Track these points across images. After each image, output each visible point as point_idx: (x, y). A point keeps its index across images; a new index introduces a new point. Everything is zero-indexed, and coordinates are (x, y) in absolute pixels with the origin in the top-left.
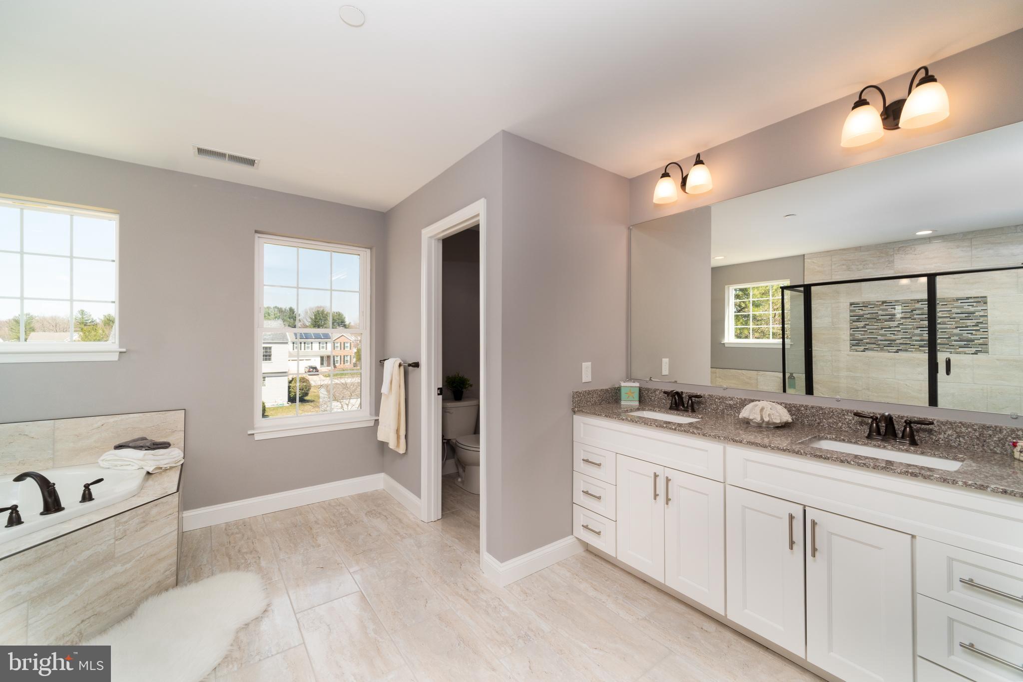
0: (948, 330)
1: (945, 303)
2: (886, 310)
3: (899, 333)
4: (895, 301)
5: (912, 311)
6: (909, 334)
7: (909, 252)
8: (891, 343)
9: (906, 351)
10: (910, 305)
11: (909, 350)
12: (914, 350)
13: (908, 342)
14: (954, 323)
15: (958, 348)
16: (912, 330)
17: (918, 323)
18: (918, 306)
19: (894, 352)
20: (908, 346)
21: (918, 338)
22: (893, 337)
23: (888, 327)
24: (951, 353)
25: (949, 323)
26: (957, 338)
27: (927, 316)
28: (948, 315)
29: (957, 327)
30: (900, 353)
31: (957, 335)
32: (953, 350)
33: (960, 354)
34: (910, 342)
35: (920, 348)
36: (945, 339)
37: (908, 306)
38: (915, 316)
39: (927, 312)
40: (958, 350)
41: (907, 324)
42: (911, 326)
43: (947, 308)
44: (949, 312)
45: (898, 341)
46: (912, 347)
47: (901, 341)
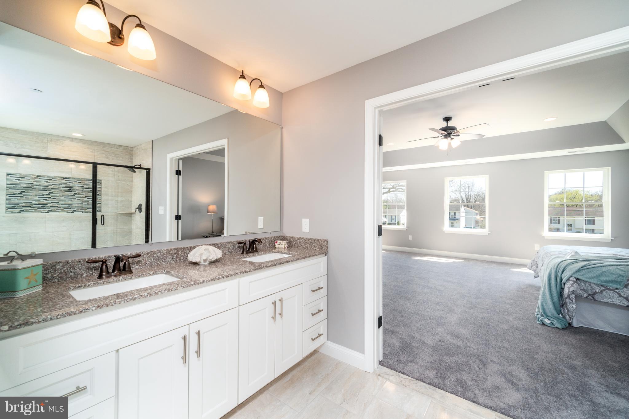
0: (81, 198)
1: (80, 182)
2: (40, 182)
3: (50, 199)
4: (47, 176)
5: (59, 184)
6: (57, 200)
7: (58, 144)
8: (44, 206)
9: (55, 211)
10: (58, 180)
11: (57, 211)
12: (60, 211)
13: (56, 206)
14: (85, 194)
15: (86, 209)
16: (59, 198)
17: (63, 193)
18: (63, 182)
19: (46, 213)
20: (55, 209)
21: (63, 203)
22: (45, 202)
23: (41, 194)
24: (83, 213)
25: (82, 194)
26: (86, 203)
27: (91, 190)
28: (82, 189)
29: (86, 197)
30: (51, 213)
31: (86, 201)
32: (84, 211)
33: (87, 213)
34: (57, 206)
35: (65, 210)
36: (79, 204)
37: (57, 181)
38: (62, 188)
39: (92, 187)
40: (86, 211)
41: (55, 193)
42: (59, 195)
43: (81, 184)
44: (82, 187)
45: (49, 205)
46: (59, 209)
47: (51, 205)
